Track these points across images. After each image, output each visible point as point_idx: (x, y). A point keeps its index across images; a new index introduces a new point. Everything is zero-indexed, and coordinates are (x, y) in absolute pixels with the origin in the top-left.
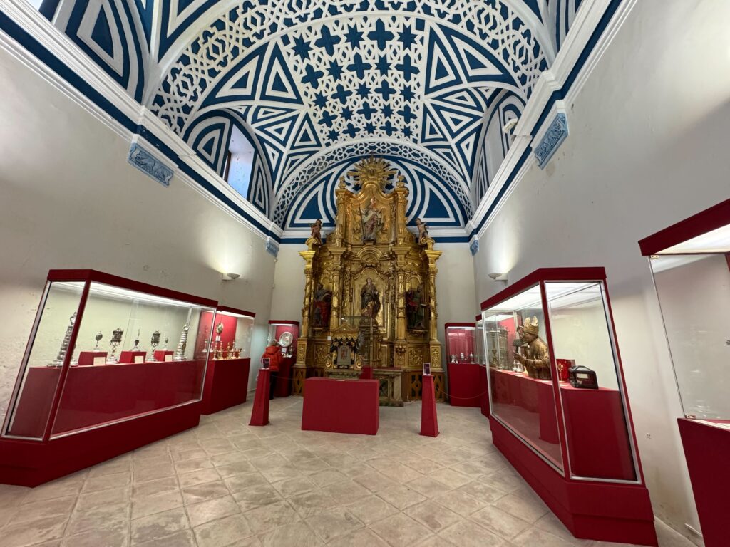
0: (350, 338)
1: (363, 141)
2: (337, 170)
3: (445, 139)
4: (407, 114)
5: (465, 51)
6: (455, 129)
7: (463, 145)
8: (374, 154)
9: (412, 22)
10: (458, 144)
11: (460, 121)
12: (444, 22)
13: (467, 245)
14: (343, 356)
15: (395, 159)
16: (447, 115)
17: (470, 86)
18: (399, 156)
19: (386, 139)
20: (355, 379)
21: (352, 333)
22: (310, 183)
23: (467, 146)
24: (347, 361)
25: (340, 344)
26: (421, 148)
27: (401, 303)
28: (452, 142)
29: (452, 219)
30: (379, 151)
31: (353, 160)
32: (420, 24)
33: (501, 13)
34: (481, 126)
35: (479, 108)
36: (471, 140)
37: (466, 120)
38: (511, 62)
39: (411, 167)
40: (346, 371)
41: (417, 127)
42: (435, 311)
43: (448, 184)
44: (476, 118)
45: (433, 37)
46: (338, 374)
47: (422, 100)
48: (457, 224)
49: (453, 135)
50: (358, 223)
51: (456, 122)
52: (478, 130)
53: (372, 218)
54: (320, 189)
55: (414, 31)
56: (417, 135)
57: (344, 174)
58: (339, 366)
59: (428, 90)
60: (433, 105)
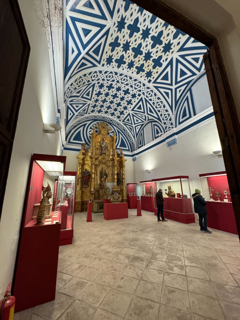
0: (118, 190)
1: (101, 115)
2: (89, 122)
3: (132, 124)
4: (122, 113)
5: (149, 107)
6: (136, 122)
7: (137, 127)
8: (103, 120)
9: (138, 94)
10: (135, 127)
11: (138, 121)
12: (147, 99)
13: (132, 158)
14: (116, 196)
15: (110, 124)
16: (135, 118)
17: (147, 115)
18: (112, 123)
19: (110, 117)
20: (120, 202)
21: (118, 188)
22: (77, 125)
23: (138, 128)
24: (117, 197)
25: (115, 192)
26: (121, 123)
27: (116, 177)
28: (134, 126)
29: (127, 149)
30: (105, 119)
31: (95, 120)
32: (139, 95)
33: (163, 106)
34: (143, 124)
35: (145, 120)
36: (139, 127)
37: (140, 121)
38: (162, 118)
39: (115, 128)
40: (118, 200)
41: (123, 117)
42: (124, 179)
43: (127, 136)
44: (143, 122)
45: (141, 99)
46: (115, 202)
47: (129, 111)
48: (129, 150)
49: (135, 124)
50: (99, 146)
51: (137, 121)
52: (142, 125)
53: (105, 146)
54: (81, 129)
55: (136, 95)
56: (122, 119)
57: (91, 125)
58: (115, 199)
59: (133, 110)
60: (132, 114)
